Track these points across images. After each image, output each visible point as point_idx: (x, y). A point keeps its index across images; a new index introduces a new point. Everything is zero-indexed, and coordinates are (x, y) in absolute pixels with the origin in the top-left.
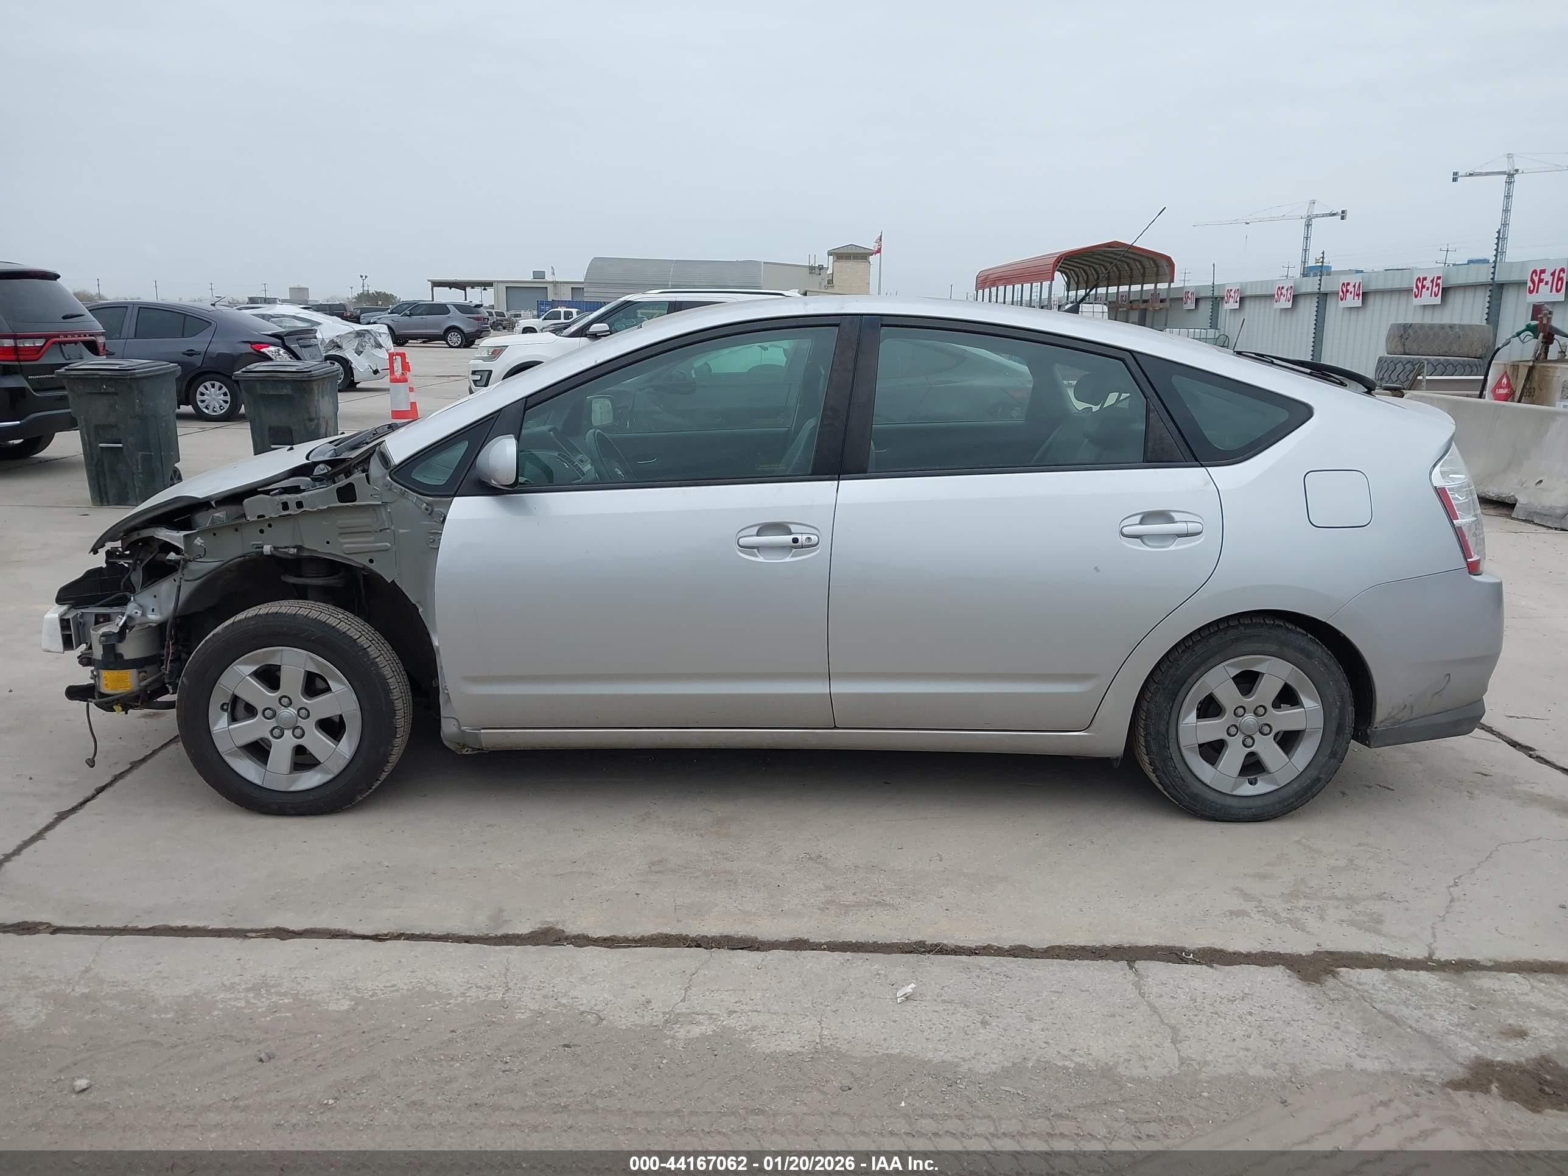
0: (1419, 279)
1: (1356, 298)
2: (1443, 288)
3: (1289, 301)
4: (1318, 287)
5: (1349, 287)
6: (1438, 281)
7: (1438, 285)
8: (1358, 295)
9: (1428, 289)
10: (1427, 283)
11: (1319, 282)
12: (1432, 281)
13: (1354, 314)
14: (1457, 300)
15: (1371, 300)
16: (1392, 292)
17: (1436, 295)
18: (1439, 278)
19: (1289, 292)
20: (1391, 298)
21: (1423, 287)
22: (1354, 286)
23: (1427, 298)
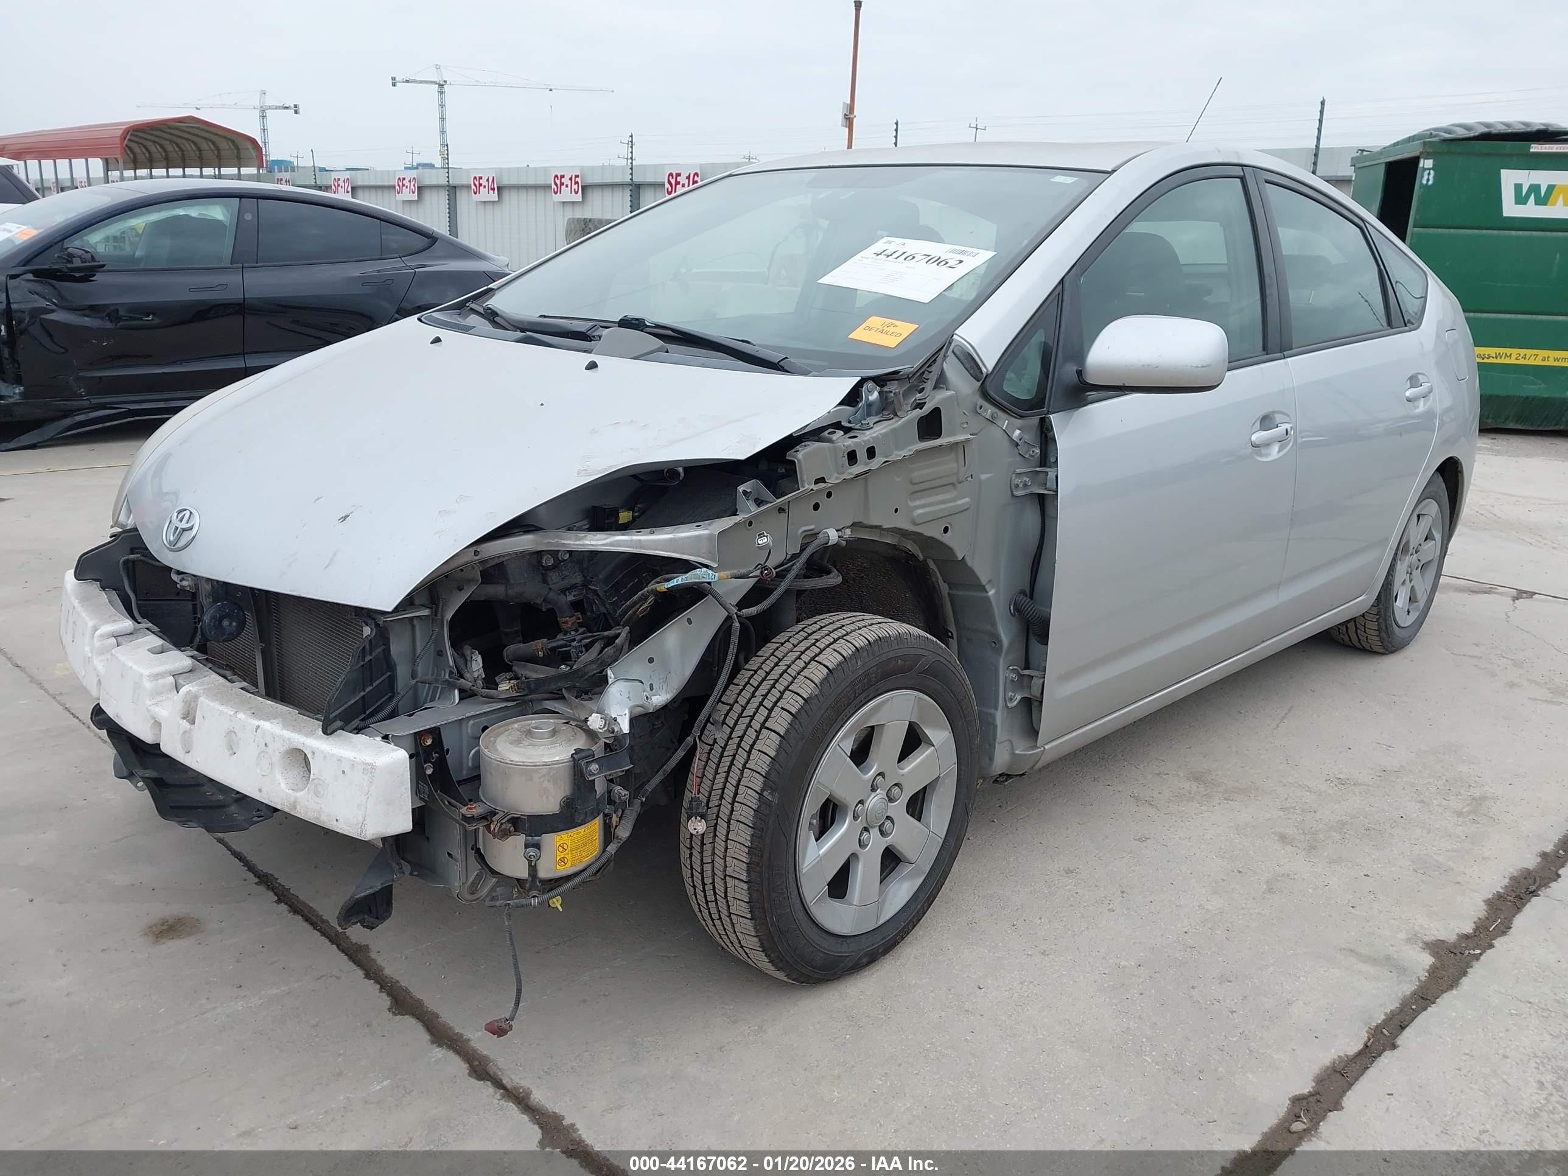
0: (556, 176)
1: (491, 192)
2: (582, 187)
3: (414, 193)
4: (447, 179)
5: (481, 181)
6: (577, 179)
7: (577, 183)
8: (493, 189)
9: (567, 186)
10: (566, 181)
11: (447, 175)
12: (571, 179)
13: (489, 207)
14: (595, 197)
15: (506, 195)
16: (526, 187)
17: (576, 193)
18: (577, 176)
19: (412, 183)
20: (527, 194)
21: (562, 184)
22: (488, 180)
23: (566, 195)
